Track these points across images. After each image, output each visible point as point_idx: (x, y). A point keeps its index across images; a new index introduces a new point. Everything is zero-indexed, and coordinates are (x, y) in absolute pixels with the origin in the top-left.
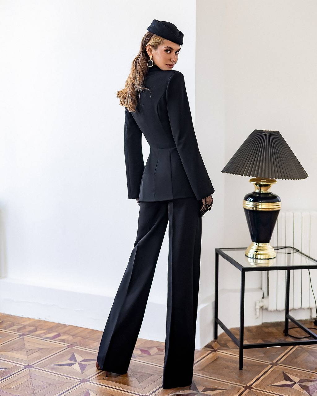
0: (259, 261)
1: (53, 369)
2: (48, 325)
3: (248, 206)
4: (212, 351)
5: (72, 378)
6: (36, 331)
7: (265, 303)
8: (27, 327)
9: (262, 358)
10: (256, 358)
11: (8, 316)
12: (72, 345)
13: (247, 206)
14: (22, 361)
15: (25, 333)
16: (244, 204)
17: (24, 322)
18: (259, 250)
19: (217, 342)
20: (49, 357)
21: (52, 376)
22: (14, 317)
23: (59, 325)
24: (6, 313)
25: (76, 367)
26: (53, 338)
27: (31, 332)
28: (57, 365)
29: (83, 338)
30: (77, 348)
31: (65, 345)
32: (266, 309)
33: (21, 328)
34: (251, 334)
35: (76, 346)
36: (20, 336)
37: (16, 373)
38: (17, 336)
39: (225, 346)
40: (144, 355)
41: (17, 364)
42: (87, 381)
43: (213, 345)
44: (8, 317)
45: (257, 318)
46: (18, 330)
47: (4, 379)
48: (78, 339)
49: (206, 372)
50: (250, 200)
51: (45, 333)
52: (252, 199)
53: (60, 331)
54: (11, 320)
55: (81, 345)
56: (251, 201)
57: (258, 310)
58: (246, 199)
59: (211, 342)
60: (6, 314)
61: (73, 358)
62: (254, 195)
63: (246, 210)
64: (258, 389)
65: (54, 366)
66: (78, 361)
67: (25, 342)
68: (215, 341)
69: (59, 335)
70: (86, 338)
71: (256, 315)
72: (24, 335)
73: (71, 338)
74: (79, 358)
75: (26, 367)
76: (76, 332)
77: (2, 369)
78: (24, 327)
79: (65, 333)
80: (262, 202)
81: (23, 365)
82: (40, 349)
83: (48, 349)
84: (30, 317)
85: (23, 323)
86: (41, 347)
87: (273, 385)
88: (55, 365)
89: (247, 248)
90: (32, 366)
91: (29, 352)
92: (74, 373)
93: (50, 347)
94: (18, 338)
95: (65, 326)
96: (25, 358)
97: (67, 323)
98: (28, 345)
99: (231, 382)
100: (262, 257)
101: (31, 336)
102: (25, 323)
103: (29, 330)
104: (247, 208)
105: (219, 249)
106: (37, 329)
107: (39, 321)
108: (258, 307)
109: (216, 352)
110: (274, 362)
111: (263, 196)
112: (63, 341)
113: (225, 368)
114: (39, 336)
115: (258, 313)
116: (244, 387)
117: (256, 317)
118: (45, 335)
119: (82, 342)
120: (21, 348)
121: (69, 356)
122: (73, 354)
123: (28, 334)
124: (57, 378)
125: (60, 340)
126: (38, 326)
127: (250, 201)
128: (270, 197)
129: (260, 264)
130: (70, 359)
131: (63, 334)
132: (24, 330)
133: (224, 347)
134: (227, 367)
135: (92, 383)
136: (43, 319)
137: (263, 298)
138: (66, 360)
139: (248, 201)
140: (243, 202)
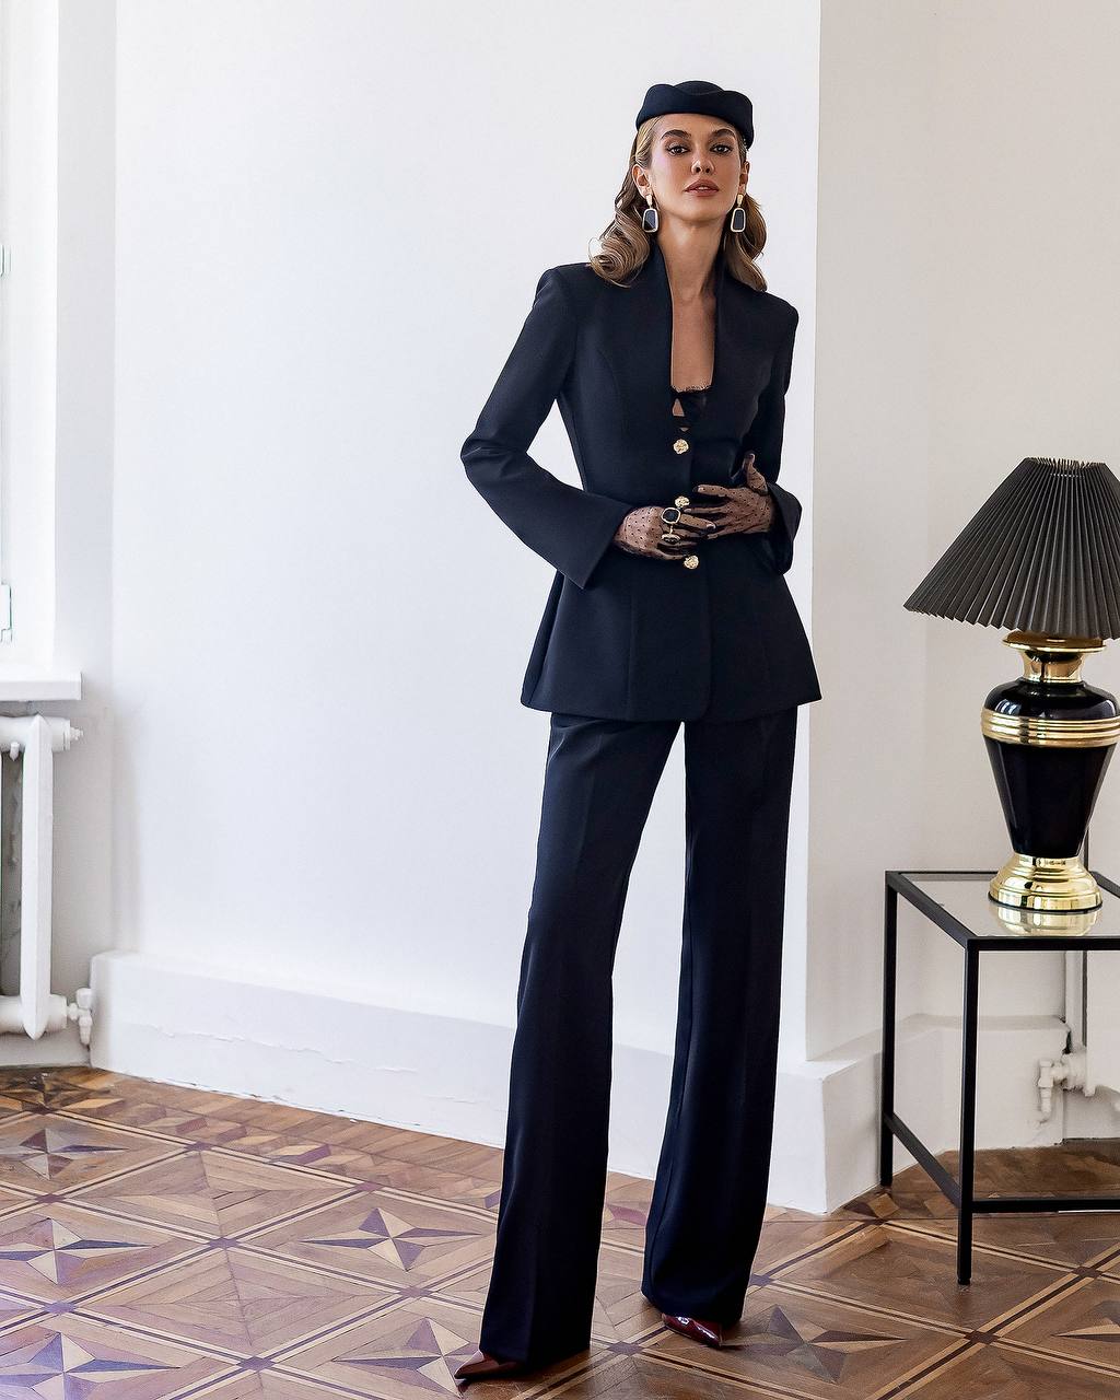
0: (1037, 918)
1: (307, 1253)
2: (283, 1119)
3: (999, 729)
4: (867, 1223)
5: (372, 1282)
6: (244, 1135)
7: (1074, 1068)
8: (209, 1122)
9: (1047, 1251)
10: (1026, 1249)
11: (144, 1084)
12: (372, 1184)
13: (994, 728)
14: (202, 1225)
15: (206, 1141)
16: (986, 722)
17: (198, 1104)
18: (1036, 880)
19: (890, 1195)
20: (293, 1217)
21: (305, 1274)
22: (164, 1088)
23: (323, 1121)
24: (135, 1075)
25: (388, 1251)
26: (303, 1160)
27: (224, 1138)
28: (318, 1242)
29: (412, 1163)
30: (387, 1192)
31: (346, 1183)
32: (1079, 1091)
33: (191, 1122)
34: (1019, 1174)
35: (385, 1189)
36: (190, 1148)
37: (182, 1260)
38: (177, 1148)
39: (917, 1208)
40: (622, 1223)
41: (186, 1233)
42: (426, 1293)
43: (874, 1204)
44: (140, 1086)
45: (1045, 1121)
46: (182, 1130)
47: (143, 1275)
48: (388, 1168)
49: (837, 1284)
50: (1008, 708)
51: (276, 1145)
52: (1014, 707)
53: (329, 1140)
54: (155, 1098)
55: (402, 1184)
56: (1010, 712)
57: (1046, 1094)
58: (993, 703)
59: (869, 1192)
60: (136, 1077)
61: (375, 1223)
62: (1022, 691)
63: (992, 743)
64: (1016, 1343)
65: (311, 1245)
66: (393, 1233)
67: (207, 1169)
68: (882, 1193)
69: (325, 1151)
70: (424, 1165)
71: (1039, 1108)
72: (200, 1146)
73: (366, 1162)
74: (395, 1225)
75: (213, 1244)
76: (384, 1143)
77: (136, 1246)
78: (201, 1122)
79: (346, 1145)
80: (1048, 718)
81: (206, 1238)
82: (258, 1193)
83: (287, 1193)
84: (222, 1090)
85: (194, 1110)
86: (263, 1185)
87: (1072, 1333)
88: (313, 1242)
89: (995, 873)
90: (234, 1242)
91: (223, 1198)
92: (382, 1268)
93: (294, 1187)
94: (183, 1156)
95: (344, 1123)
96: (211, 1216)
97: (352, 1114)
98: (217, 1179)
99: (922, 1319)
100: (1049, 904)
101: (226, 1151)
102: (203, 1110)
103: (221, 1131)
104: (995, 737)
105: (900, 873)
106: (248, 1129)
107: (254, 1104)
108: (1047, 1082)
109: (883, 1226)
110: (1088, 1264)
111: (1054, 695)
112: (340, 1170)
113: (910, 1276)
114: (256, 1151)
115: (1047, 1105)
116: (968, 1336)
117: (1041, 1119)
118: (277, 1148)
119: (408, 1177)
120: (197, 1186)
121: (362, 1218)
122: (377, 1212)
123: (216, 1143)
124: (320, 1282)
125: (328, 1168)
126: (252, 1119)
127: (1006, 712)
128: (1079, 698)
129: (1041, 927)
130: (365, 1227)
131: (337, 1149)
132: (203, 1132)
133: (913, 1210)
134: (917, 1274)
135: (441, 1299)
136: (267, 1097)
137: (1067, 1051)
138: (350, 1230)
139: (999, 711)
140: (983, 715)
